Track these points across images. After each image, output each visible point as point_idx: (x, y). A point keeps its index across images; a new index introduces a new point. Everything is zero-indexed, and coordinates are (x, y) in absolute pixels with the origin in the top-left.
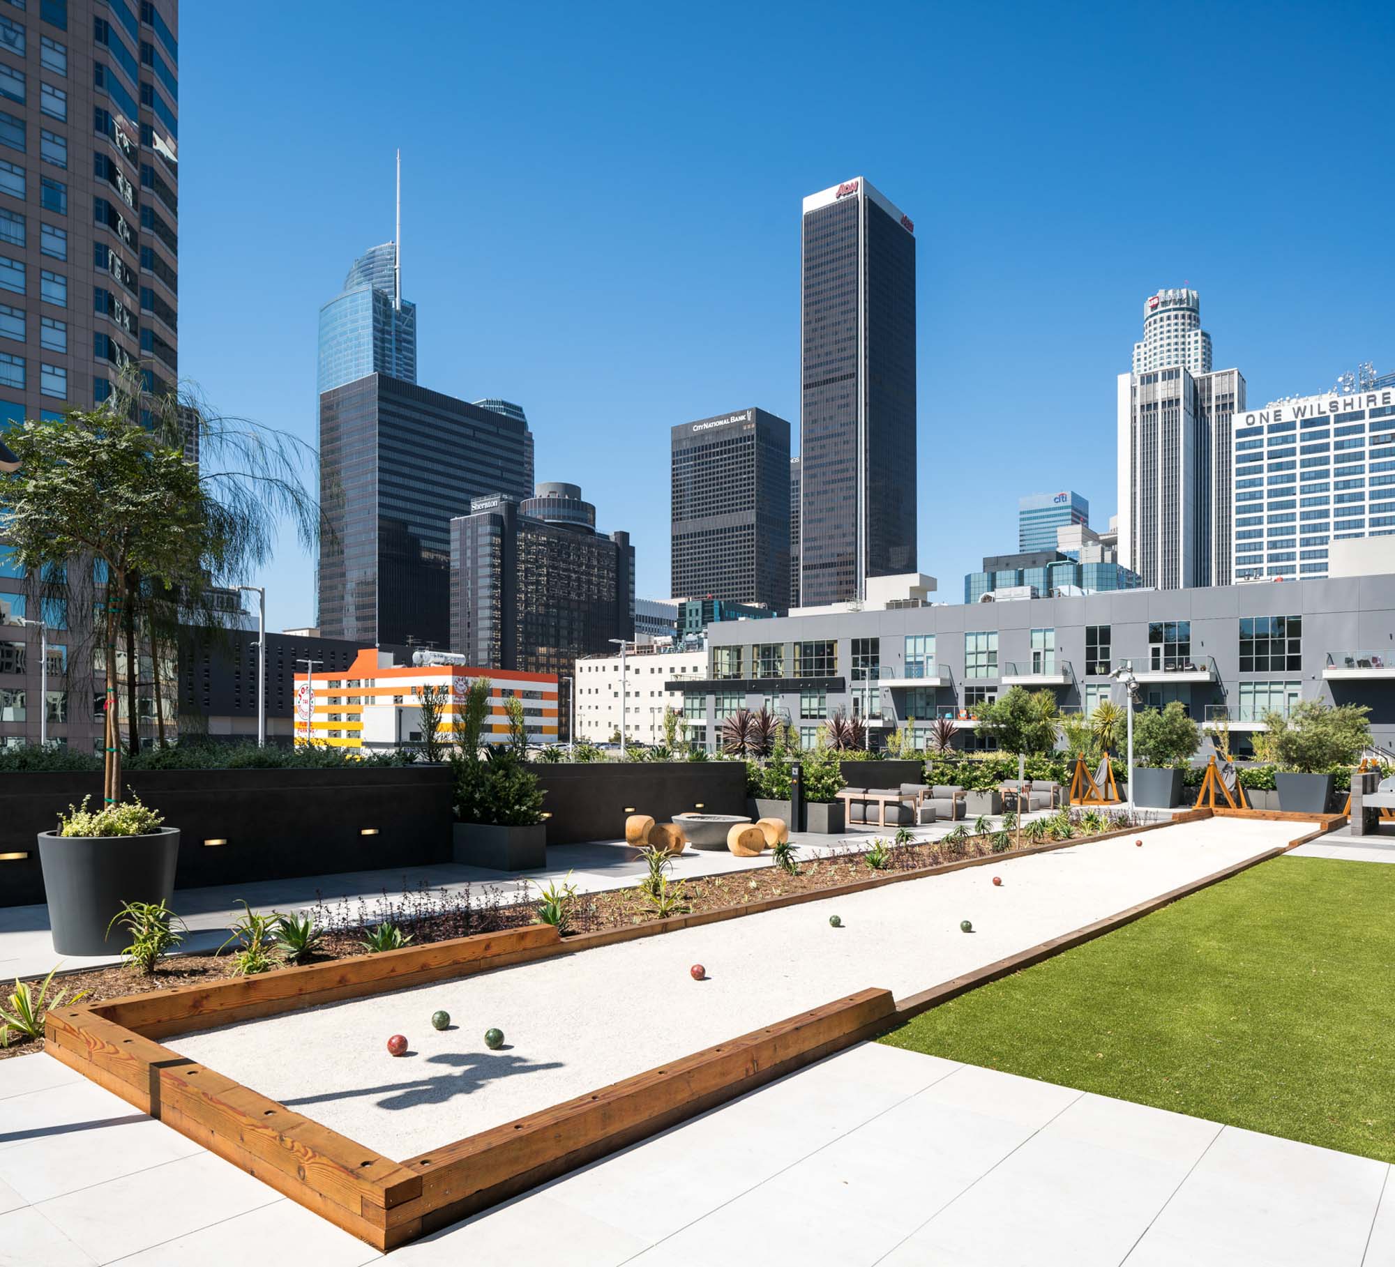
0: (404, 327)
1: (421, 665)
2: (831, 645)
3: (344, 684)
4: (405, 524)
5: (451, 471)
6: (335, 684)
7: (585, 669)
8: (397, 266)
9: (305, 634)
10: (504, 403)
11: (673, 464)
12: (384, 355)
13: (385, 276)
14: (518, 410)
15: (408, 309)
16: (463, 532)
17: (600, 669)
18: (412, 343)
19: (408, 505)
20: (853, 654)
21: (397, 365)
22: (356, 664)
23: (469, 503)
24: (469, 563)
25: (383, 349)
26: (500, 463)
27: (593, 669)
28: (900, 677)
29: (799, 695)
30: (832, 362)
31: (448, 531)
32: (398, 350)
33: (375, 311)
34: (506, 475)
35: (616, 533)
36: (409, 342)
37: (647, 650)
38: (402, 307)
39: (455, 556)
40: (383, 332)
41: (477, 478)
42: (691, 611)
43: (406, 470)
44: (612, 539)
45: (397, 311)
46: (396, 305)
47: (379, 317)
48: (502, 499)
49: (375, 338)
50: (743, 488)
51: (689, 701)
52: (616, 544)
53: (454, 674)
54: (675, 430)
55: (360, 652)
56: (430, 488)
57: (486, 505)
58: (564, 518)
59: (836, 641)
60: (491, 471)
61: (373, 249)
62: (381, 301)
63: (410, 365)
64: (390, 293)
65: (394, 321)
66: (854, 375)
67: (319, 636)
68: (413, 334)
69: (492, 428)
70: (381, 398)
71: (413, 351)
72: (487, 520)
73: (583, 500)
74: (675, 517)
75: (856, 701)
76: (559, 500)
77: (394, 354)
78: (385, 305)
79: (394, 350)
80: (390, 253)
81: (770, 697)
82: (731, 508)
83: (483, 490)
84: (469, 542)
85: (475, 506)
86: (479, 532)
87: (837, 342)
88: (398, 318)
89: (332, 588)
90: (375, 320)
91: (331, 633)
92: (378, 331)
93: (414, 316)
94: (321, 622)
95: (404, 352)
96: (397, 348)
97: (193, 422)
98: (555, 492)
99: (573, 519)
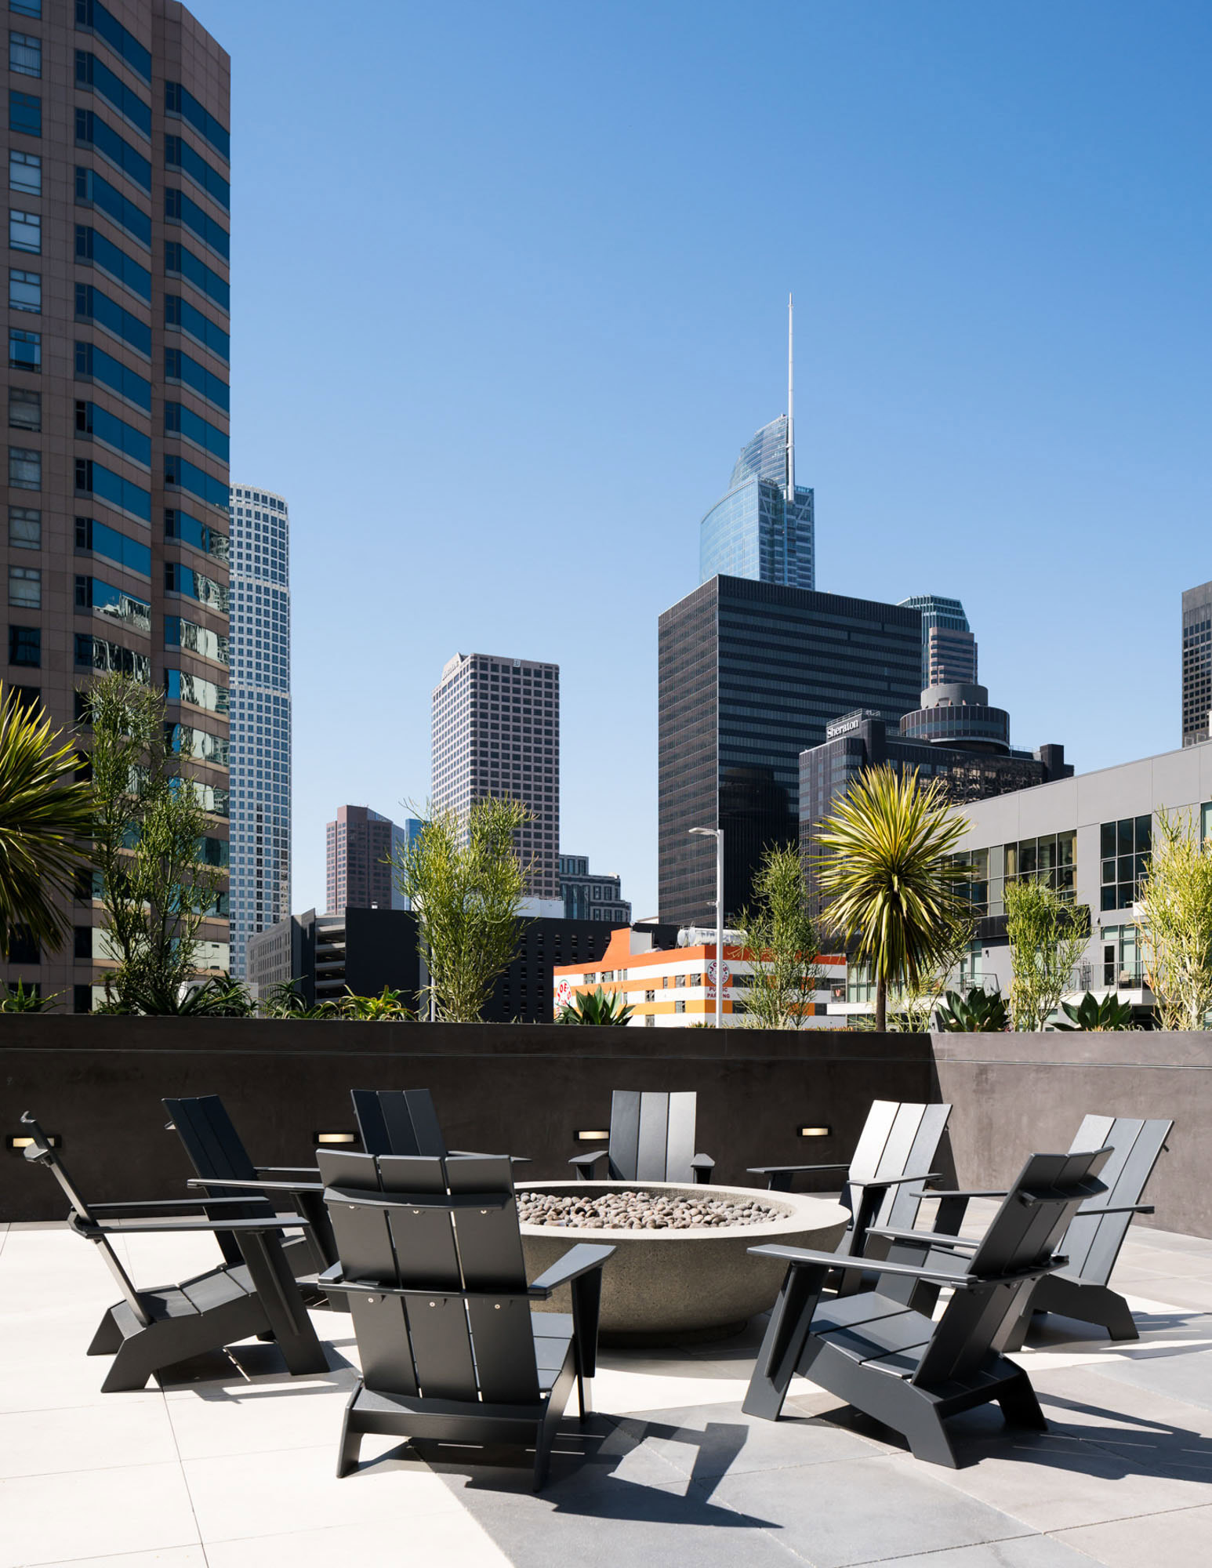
0: (799, 521)
1: (679, 948)
5: (818, 691)
6: (589, 977)
8: (790, 444)
10: (937, 600)
12: (773, 562)
13: (775, 461)
14: (953, 606)
15: (805, 498)
16: (814, 769)
18: (809, 540)
19: (759, 744)
21: (790, 571)
23: (823, 730)
24: (821, 810)
25: (772, 554)
26: (886, 672)
32: (791, 552)
33: (761, 508)
34: (895, 687)
35: (1042, 748)
36: (806, 540)
38: (797, 496)
39: (804, 804)
41: (828, 692)
43: (756, 697)
44: (1037, 758)
45: (789, 503)
46: (789, 495)
47: (766, 514)
48: (864, 717)
49: (762, 543)
52: (1043, 764)
54: (1189, 596)
55: (613, 933)
56: (788, 717)
57: (844, 728)
58: (958, 733)
60: (872, 684)
61: (760, 431)
62: (769, 493)
63: (807, 569)
64: (782, 481)
65: (785, 516)
68: (809, 529)
69: (876, 626)
70: (722, 608)
71: (810, 551)
72: (842, 747)
73: (991, 704)
76: (953, 709)
77: (787, 559)
78: (775, 498)
79: (786, 553)
80: (780, 430)
84: (821, 783)
85: (832, 731)
86: (833, 767)
88: (790, 511)
90: (763, 519)
92: (766, 533)
93: (811, 505)
95: (797, 554)
96: (789, 550)
97: (553, 681)
98: (947, 699)
99: (973, 734)
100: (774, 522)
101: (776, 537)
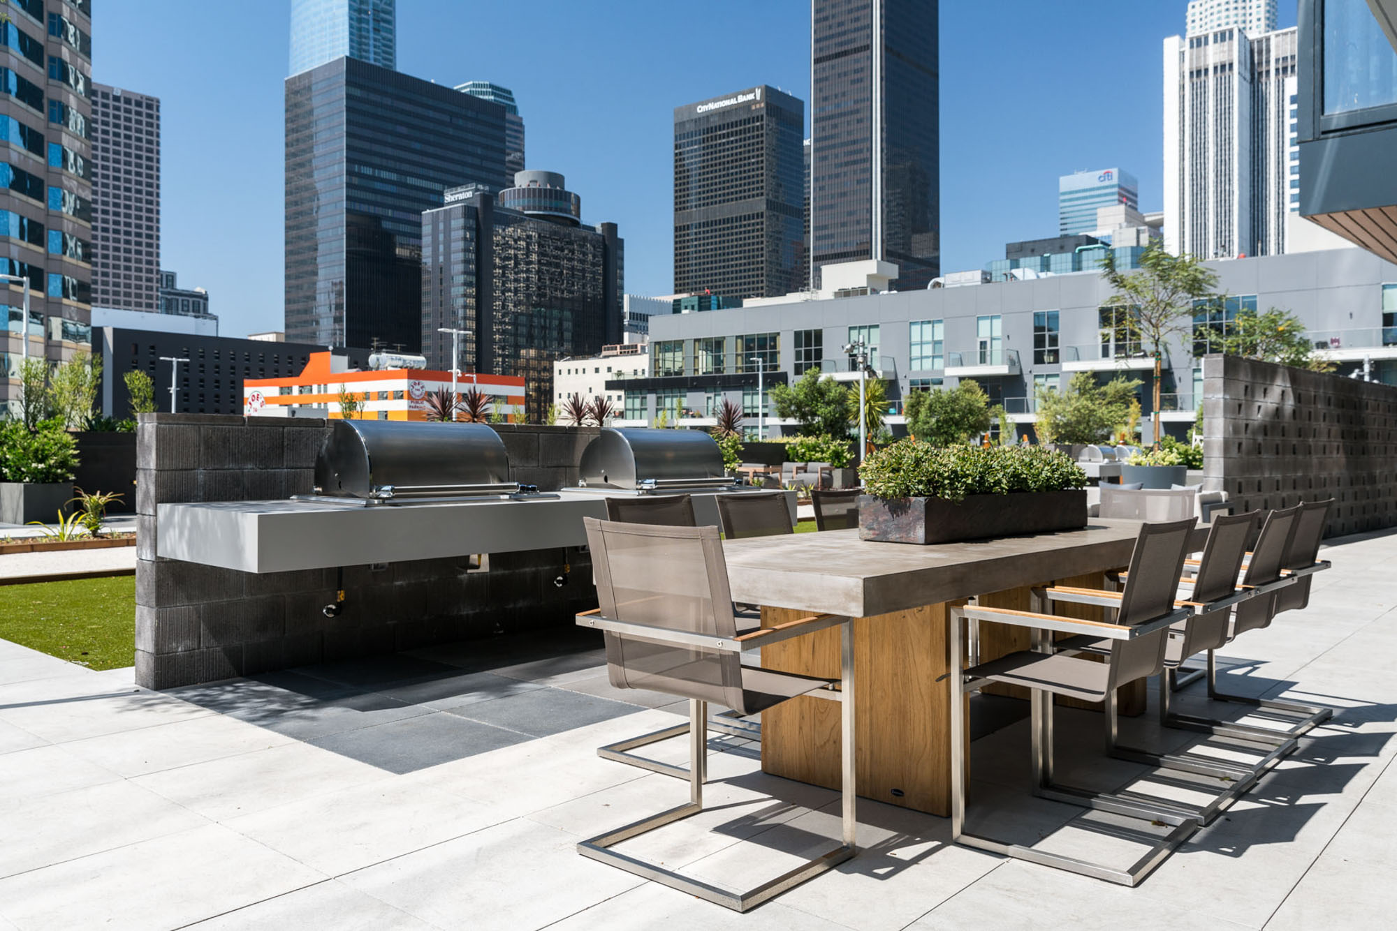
0: (382, 6)
1: (378, 369)
2: (774, 339)
3: (296, 390)
4: (377, 219)
5: (427, 160)
6: (286, 390)
7: (565, 372)
9: (271, 338)
10: (491, 86)
11: (676, 148)
12: (361, 37)
14: (507, 94)
16: (436, 227)
17: (580, 371)
18: (391, 22)
20: (795, 347)
21: (375, 47)
22: (308, 369)
23: (441, 194)
24: (441, 259)
25: (360, 29)
26: (479, 150)
27: (573, 372)
29: (740, 392)
30: (844, 33)
31: (419, 225)
32: (376, 30)
34: (485, 164)
35: (603, 225)
36: (389, 22)
37: (630, 350)
39: (427, 253)
40: (360, 11)
42: (686, 307)
44: (599, 230)
48: (477, 190)
49: (351, 19)
50: (751, 173)
51: (630, 401)
52: (603, 237)
53: (409, 378)
54: (677, 113)
55: (312, 355)
57: (459, 197)
58: (545, 209)
59: (779, 334)
60: (469, 159)
63: (388, 47)
66: (869, 47)
67: (283, 341)
68: (391, 13)
69: (470, 114)
70: (349, 83)
71: (392, 32)
72: (460, 212)
73: (566, 189)
74: (678, 206)
76: (540, 190)
77: (372, 35)
79: (371, 30)
82: (738, 195)
83: (460, 180)
84: (441, 237)
85: (448, 198)
86: (452, 227)
87: (850, 12)
89: (299, 287)
91: (297, 336)
92: (355, 10)
94: (288, 326)
95: (381, 33)
97: (153, 113)
98: (536, 181)
99: (556, 210)
100: (362, 2)
101: (363, 16)
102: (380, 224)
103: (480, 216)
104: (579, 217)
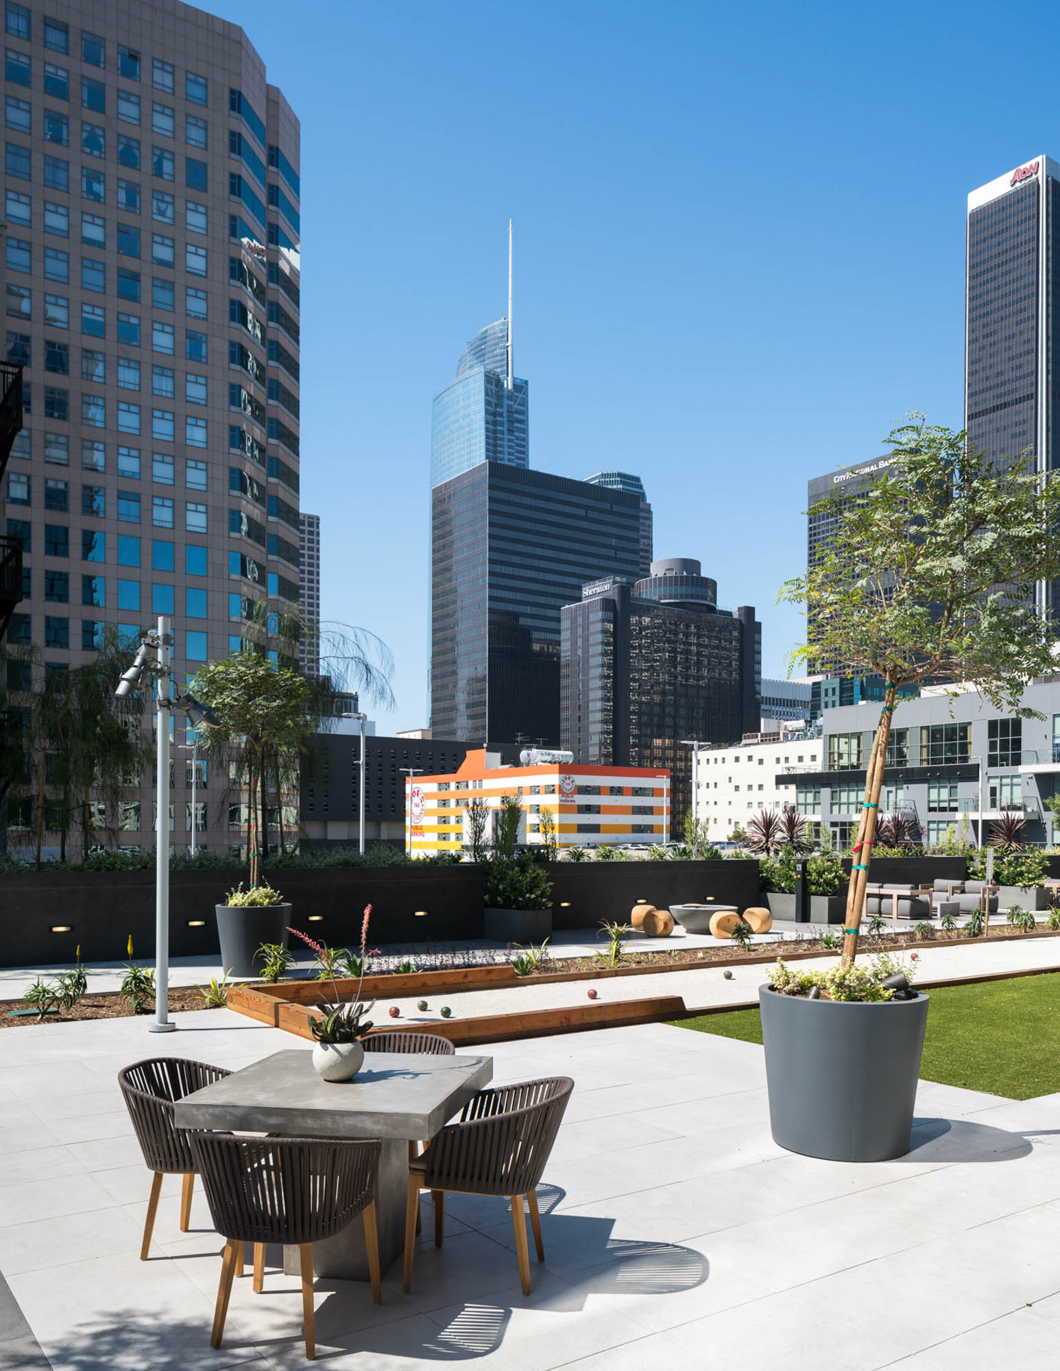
0: (516, 406)
1: (528, 764)
2: (964, 728)
3: (453, 785)
4: (516, 616)
5: (563, 556)
6: (444, 786)
7: (704, 762)
8: (509, 343)
9: (417, 736)
10: (620, 475)
11: (810, 522)
12: (496, 439)
13: (497, 356)
14: (635, 481)
15: (521, 387)
16: (574, 620)
17: (720, 761)
18: (524, 422)
19: (519, 596)
20: (990, 736)
21: (509, 447)
22: (465, 766)
23: (580, 588)
24: (580, 652)
25: (495, 432)
26: (614, 542)
27: (712, 762)
28: (1046, 761)
29: (926, 785)
30: (1004, 384)
31: (558, 620)
32: (510, 431)
33: (487, 394)
34: (621, 555)
35: (740, 609)
36: (521, 422)
37: (773, 738)
38: (515, 385)
39: (565, 647)
40: (495, 414)
41: (590, 560)
42: (826, 690)
43: (517, 559)
44: (736, 616)
45: (509, 391)
46: (508, 384)
47: (490, 399)
48: (615, 582)
49: (487, 422)
51: (802, 796)
52: (740, 621)
53: (561, 772)
54: (812, 484)
55: (468, 753)
56: (541, 576)
57: (597, 590)
58: (682, 596)
59: (970, 723)
60: (604, 551)
61: (485, 329)
62: (493, 382)
63: (522, 447)
64: (502, 372)
65: (506, 401)
66: (1034, 396)
67: (430, 738)
68: (525, 413)
69: (606, 506)
70: (491, 487)
71: (525, 431)
72: (599, 607)
73: (703, 575)
75: (993, 791)
76: (676, 577)
77: (506, 436)
78: (497, 387)
79: (506, 432)
80: (502, 331)
81: (893, 789)
83: (595, 573)
84: (580, 631)
85: (586, 591)
86: (591, 620)
87: (1010, 359)
88: (510, 398)
89: (444, 687)
90: (488, 403)
91: (444, 733)
92: (491, 414)
93: (526, 393)
94: (434, 723)
95: (516, 433)
96: (509, 430)
97: (314, 529)
98: (672, 569)
99: (692, 597)
100: (497, 406)
101: (498, 418)
102: (518, 621)
103: (618, 608)
104: (715, 602)
